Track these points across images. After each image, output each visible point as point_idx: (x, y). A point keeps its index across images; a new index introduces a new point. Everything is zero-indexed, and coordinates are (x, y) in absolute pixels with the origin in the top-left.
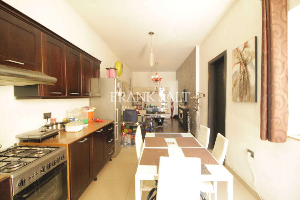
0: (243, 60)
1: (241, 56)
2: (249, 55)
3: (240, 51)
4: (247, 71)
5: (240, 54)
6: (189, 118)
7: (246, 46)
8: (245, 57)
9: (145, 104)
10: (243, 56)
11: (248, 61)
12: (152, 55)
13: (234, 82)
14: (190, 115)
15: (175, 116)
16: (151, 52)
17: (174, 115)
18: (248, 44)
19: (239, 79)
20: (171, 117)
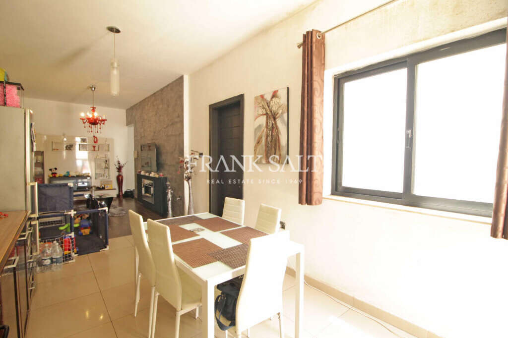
0: (271, 111)
1: (269, 107)
2: (279, 107)
3: (266, 100)
4: (277, 126)
5: (266, 104)
6: (170, 193)
7: (275, 95)
8: (274, 109)
9: (54, 171)
10: (270, 107)
11: (278, 115)
12: (115, 72)
13: (257, 139)
14: (171, 188)
15: (126, 192)
16: (113, 68)
17: (124, 190)
18: (279, 93)
19: (264, 134)
20: (118, 196)
